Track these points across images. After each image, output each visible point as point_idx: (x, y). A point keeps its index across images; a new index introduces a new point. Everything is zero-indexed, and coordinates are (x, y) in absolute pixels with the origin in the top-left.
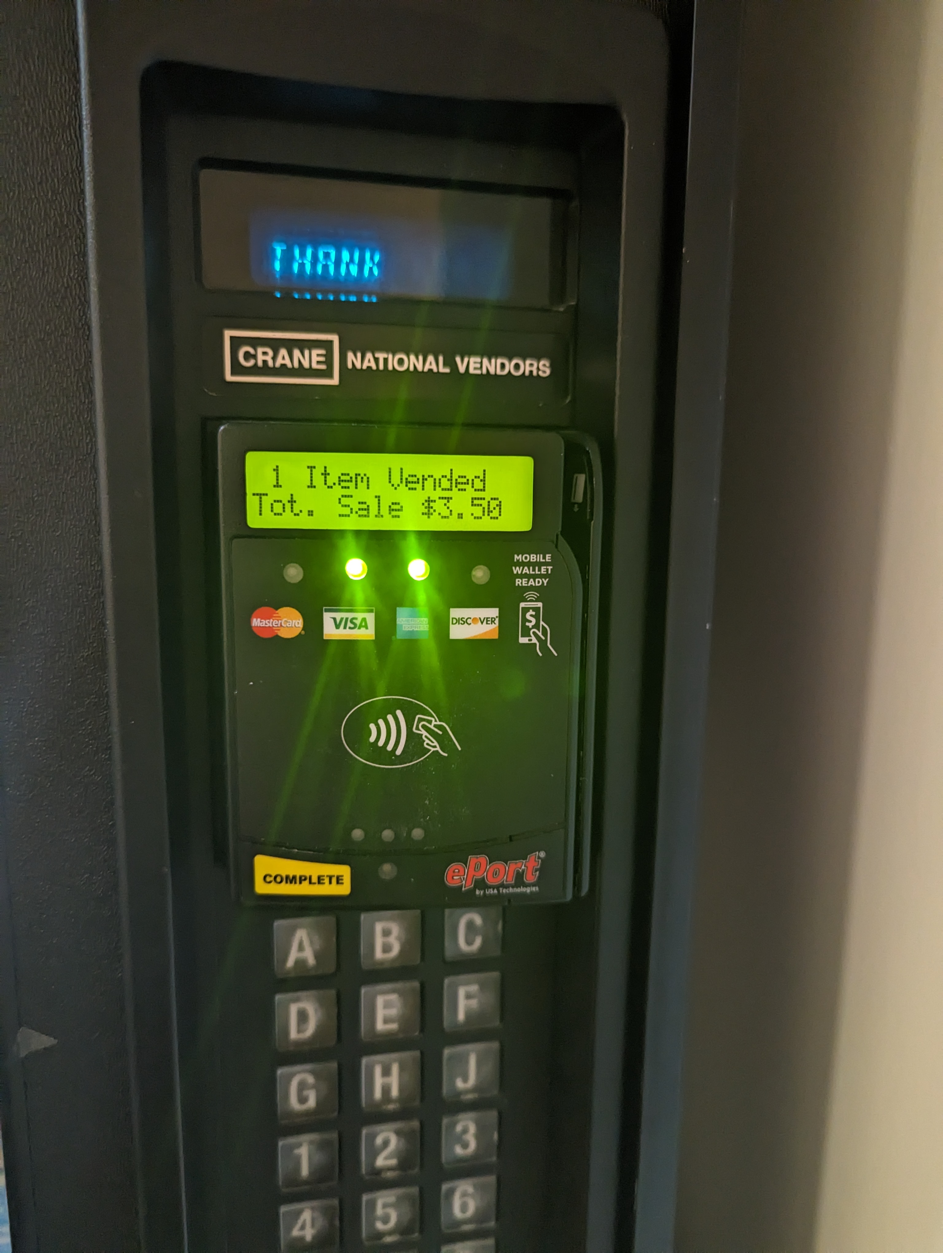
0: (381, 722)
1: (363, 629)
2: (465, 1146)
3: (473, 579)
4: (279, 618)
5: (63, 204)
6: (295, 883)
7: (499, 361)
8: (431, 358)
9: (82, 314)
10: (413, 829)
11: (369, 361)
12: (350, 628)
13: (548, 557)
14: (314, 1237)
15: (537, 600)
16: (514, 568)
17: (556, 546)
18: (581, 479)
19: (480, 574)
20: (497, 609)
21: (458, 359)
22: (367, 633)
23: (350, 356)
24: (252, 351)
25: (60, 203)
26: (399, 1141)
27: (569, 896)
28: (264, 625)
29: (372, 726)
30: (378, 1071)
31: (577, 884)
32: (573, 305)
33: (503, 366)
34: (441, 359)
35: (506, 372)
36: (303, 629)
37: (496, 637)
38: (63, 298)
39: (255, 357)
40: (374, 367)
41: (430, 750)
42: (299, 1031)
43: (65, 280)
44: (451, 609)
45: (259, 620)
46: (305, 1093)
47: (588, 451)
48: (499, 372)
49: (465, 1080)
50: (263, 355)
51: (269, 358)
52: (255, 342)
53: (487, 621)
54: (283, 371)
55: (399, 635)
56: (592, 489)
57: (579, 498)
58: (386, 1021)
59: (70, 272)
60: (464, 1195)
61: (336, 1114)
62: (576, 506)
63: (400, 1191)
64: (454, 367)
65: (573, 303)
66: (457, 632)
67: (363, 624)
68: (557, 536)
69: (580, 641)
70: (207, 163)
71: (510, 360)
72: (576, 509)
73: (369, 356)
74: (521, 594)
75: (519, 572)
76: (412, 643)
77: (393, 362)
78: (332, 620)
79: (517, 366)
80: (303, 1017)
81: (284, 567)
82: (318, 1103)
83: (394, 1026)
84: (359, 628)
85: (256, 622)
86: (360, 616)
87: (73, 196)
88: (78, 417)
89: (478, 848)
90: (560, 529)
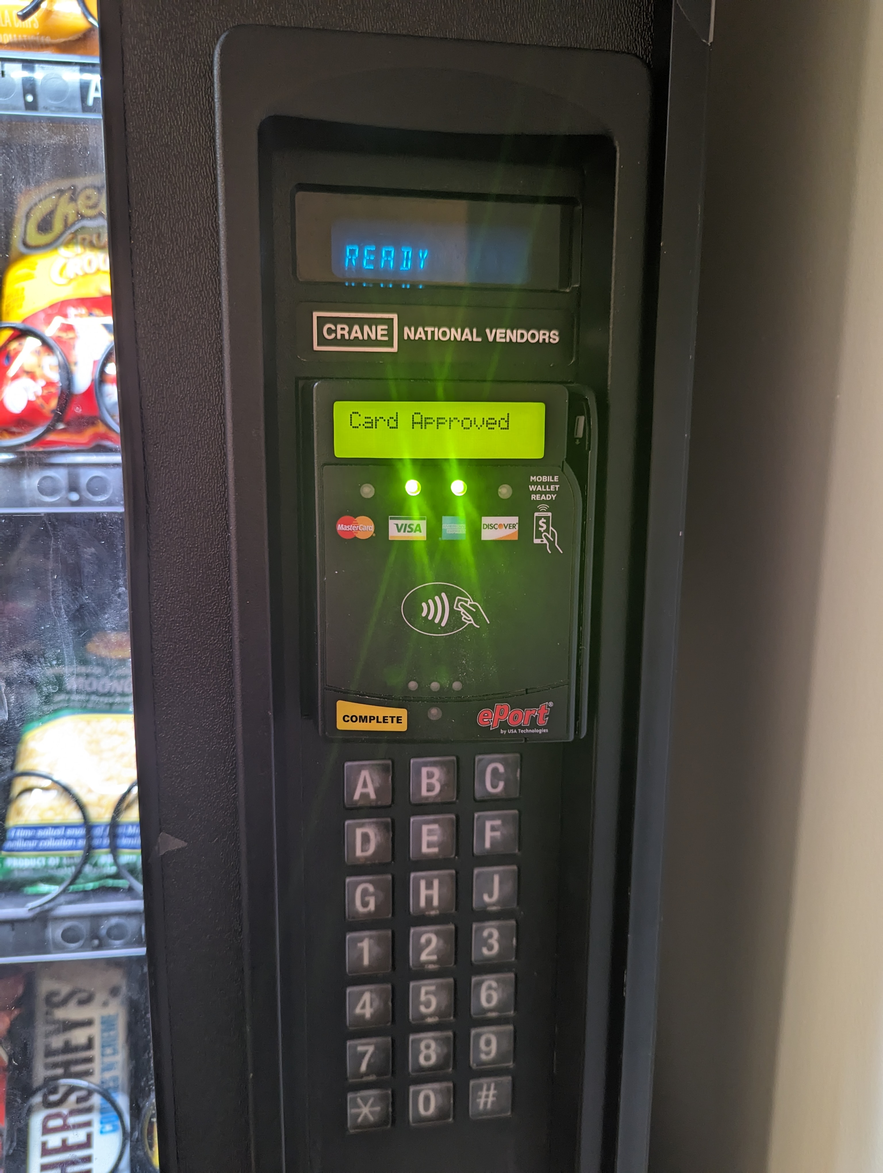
0: (430, 602)
1: (418, 532)
2: (490, 948)
3: (499, 495)
4: (357, 524)
5: (201, 222)
6: (366, 722)
7: (520, 332)
8: (467, 330)
9: (213, 303)
10: (453, 682)
11: (420, 334)
12: (408, 532)
13: (556, 478)
14: (372, 1015)
15: (547, 511)
16: (530, 486)
17: (562, 470)
18: (582, 419)
19: (505, 491)
20: (517, 518)
21: (488, 331)
22: (420, 536)
23: (406, 329)
24: (333, 328)
25: (199, 222)
26: (438, 942)
27: (571, 738)
28: (346, 530)
29: (424, 605)
30: (423, 884)
31: (577, 729)
32: (576, 287)
33: (522, 336)
34: (475, 331)
35: (524, 340)
36: (374, 532)
37: (517, 539)
38: (200, 291)
39: (335, 331)
40: (424, 338)
41: (466, 623)
42: (362, 851)
43: (202, 278)
44: (483, 518)
45: (342, 525)
46: (367, 899)
47: (587, 399)
48: (519, 340)
49: (491, 895)
50: (342, 330)
51: (345, 332)
52: (336, 321)
53: (510, 526)
54: (356, 342)
55: (444, 538)
56: (590, 429)
57: (580, 434)
58: (429, 845)
59: (205, 271)
60: (490, 988)
61: (390, 916)
62: (578, 440)
63: (439, 981)
64: (485, 337)
65: (577, 286)
66: (487, 535)
67: (418, 529)
68: (563, 462)
69: (580, 542)
70: (303, 187)
71: (528, 332)
72: (578, 442)
73: (420, 329)
74: (535, 506)
75: (534, 490)
76: (453, 543)
77: (438, 334)
78: (395, 526)
79: (533, 336)
80: (366, 838)
81: (360, 487)
82: (376, 906)
83: (435, 850)
84: (415, 532)
85: (340, 527)
86: (415, 522)
87: (207, 216)
88: (210, 379)
89: (504, 698)
90: (565, 457)
